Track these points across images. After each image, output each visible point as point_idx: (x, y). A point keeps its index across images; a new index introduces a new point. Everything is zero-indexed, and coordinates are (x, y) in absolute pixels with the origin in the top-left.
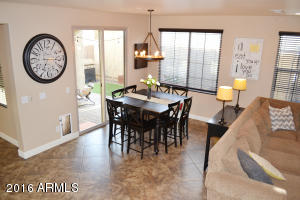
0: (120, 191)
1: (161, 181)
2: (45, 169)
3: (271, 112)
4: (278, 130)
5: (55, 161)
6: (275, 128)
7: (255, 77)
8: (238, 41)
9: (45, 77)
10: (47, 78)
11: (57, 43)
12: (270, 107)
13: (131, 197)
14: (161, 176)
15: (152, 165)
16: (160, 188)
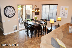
0: (22, 45)
1: (34, 44)
2: (7, 38)
3: (69, 27)
4: (71, 33)
5: (11, 36)
6: (70, 32)
7: (66, 17)
8: (61, 7)
9: (9, 16)
10: (10, 16)
11: (12, 8)
12: (69, 26)
13: (24, 47)
14: (34, 43)
15: (33, 40)
16: (32, 46)
